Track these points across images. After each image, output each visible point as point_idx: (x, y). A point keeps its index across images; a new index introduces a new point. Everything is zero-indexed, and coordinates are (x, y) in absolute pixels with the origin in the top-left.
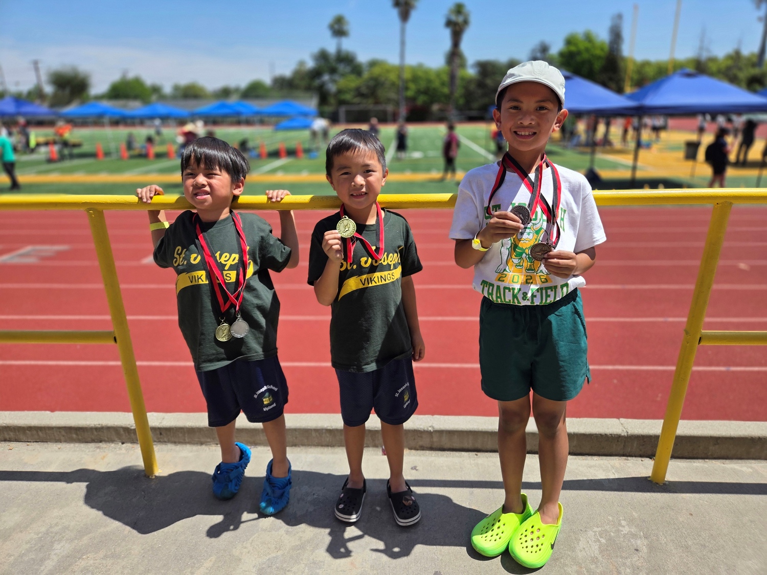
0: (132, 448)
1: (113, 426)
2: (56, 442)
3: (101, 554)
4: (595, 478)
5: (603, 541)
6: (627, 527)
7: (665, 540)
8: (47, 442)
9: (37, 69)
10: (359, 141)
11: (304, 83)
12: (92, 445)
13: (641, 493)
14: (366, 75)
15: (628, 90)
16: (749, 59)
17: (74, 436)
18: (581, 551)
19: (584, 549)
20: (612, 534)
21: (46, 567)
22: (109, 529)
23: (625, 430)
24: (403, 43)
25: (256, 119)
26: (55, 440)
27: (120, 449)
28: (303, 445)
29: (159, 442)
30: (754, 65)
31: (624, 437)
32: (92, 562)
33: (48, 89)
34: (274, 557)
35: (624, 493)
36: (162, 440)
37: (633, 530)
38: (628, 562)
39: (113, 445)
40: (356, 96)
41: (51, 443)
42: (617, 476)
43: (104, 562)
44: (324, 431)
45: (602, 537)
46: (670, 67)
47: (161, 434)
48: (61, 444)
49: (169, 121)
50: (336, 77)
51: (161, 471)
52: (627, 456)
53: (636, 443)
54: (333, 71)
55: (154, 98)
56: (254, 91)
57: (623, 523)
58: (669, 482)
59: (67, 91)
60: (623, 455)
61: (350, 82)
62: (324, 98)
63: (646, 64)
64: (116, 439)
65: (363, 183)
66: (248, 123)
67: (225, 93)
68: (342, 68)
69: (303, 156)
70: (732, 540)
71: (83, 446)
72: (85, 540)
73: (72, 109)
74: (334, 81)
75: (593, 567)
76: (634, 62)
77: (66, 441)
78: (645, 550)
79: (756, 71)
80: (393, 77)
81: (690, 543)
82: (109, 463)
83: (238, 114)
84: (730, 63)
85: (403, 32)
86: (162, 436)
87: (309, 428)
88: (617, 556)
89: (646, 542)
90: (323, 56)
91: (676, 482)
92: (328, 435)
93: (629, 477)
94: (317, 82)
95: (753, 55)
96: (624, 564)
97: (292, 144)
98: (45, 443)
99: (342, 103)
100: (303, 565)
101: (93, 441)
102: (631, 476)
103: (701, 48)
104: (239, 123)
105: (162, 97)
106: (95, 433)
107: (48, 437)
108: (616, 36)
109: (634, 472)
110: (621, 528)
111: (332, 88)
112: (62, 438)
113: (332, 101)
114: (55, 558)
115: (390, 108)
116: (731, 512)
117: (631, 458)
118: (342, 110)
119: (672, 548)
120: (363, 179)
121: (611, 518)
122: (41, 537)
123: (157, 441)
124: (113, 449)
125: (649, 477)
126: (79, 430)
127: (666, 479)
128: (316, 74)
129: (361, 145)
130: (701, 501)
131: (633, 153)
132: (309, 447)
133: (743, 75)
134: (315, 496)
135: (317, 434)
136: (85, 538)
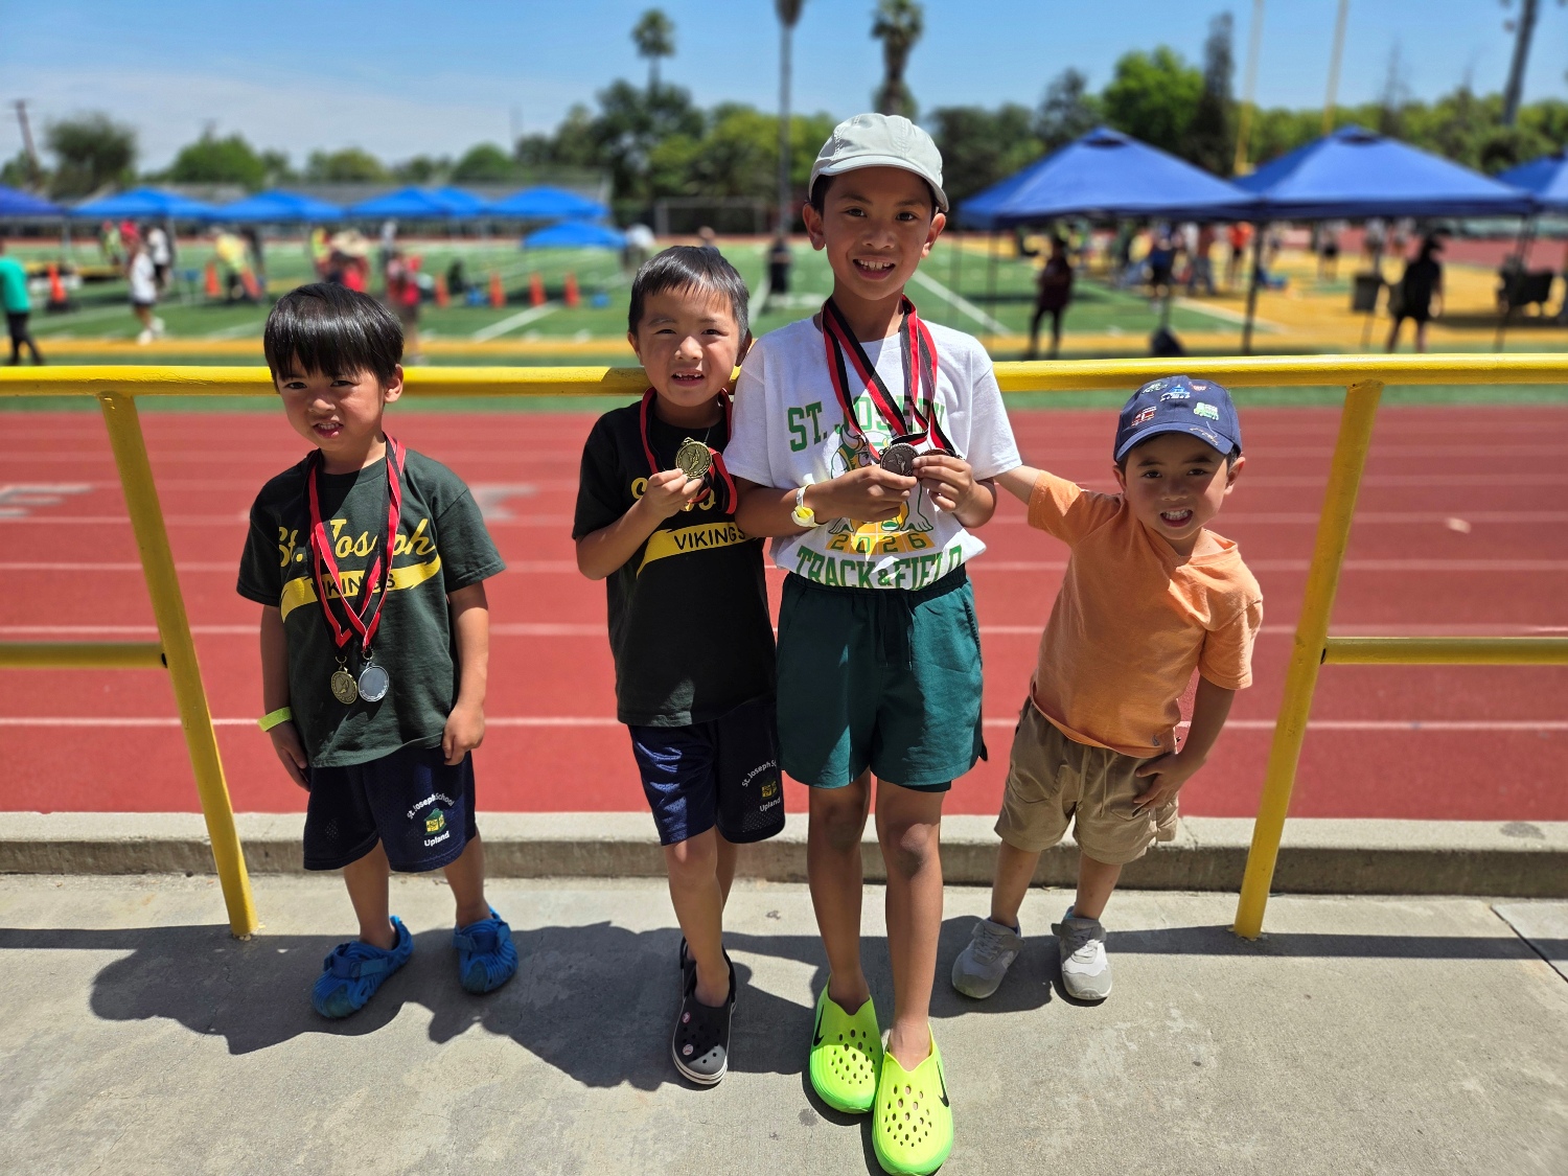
0: (208, 884)
1: (168, 839)
2: (52, 874)
3: (138, 1087)
4: (1127, 930)
5: (1133, 1047)
6: (1180, 1020)
7: (1254, 1044)
8: (33, 873)
9: (23, 119)
10: (698, 270)
11: (581, 153)
12: (128, 878)
13: (1212, 957)
14: (710, 135)
15: (1243, 168)
16: (1486, 106)
17: (90, 861)
18: (1089, 1066)
19: (1095, 1062)
20: (1151, 1033)
21: (24, 1113)
22: (154, 1038)
23: (1192, 839)
24: (786, 70)
25: (483, 224)
26: (51, 868)
27: (183, 885)
28: (556, 874)
29: (263, 871)
30: (1496, 120)
31: (1189, 852)
32: (117, 1102)
33: (48, 161)
34: (485, 1088)
35: (1179, 957)
36: (269, 868)
37: (1193, 1025)
38: (1178, 1086)
39: (168, 879)
40: (688, 180)
41: (41, 876)
42: (1168, 926)
43: (142, 1102)
44: (598, 846)
45: (1132, 1041)
46: (1327, 123)
47: (267, 855)
48: (62, 877)
49: (302, 228)
50: (648, 139)
51: (264, 926)
52: (1197, 890)
53: (1212, 863)
54: (642, 127)
55: (270, 180)
56: (479, 167)
57: (1175, 1013)
58: (1270, 935)
59: (88, 165)
60: (1189, 888)
61: (678, 150)
62: (624, 183)
63: (1280, 116)
64: (175, 867)
65: (699, 353)
66: (466, 232)
67: (420, 170)
68: (659, 119)
69: (579, 300)
70: (1383, 1044)
71: (107, 880)
72: (106, 1061)
73: (97, 203)
74: (645, 148)
75: (1109, 1095)
76: (1255, 112)
77: (73, 871)
78: (1213, 1063)
79: (1499, 133)
80: (765, 140)
81: (1301, 1050)
82: (158, 912)
83: (445, 213)
84: (1448, 115)
85: (786, 47)
86: (268, 859)
87: (567, 840)
88: (1158, 1076)
89: (1216, 1049)
90: (621, 95)
91: (1282, 935)
92: (605, 854)
93: (1192, 926)
94: (608, 151)
95: (1494, 98)
96: (1171, 1091)
97: (558, 278)
98: (28, 876)
99: (661, 192)
100: (543, 1102)
101: (128, 871)
102: (1195, 925)
103: (1392, 84)
104: (446, 234)
105: (288, 178)
106: (132, 854)
107: (36, 863)
108: (1220, 57)
109: (1203, 917)
110: (1169, 1023)
111: (641, 162)
112: (65, 865)
113: (641, 188)
114: (43, 1096)
115: (760, 204)
116: (1387, 992)
117: (1204, 893)
118: (663, 207)
119: (1267, 1060)
120: (699, 347)
121: (1151, 1004)
122: (16, 1057)
123: (260, 869)
124: (170, 887)
125: (1231, 926)
126: (99, 849)
127: (1262, 930)
128: (606, 132)
129: (702, 279)
130: (1329, 972)
131: (1245, 297)
132: (569, 878)
133: (1474, 140)
134: (573, 971)
135: (584, 852)
136: (105, 1056)
